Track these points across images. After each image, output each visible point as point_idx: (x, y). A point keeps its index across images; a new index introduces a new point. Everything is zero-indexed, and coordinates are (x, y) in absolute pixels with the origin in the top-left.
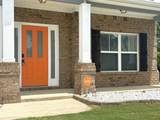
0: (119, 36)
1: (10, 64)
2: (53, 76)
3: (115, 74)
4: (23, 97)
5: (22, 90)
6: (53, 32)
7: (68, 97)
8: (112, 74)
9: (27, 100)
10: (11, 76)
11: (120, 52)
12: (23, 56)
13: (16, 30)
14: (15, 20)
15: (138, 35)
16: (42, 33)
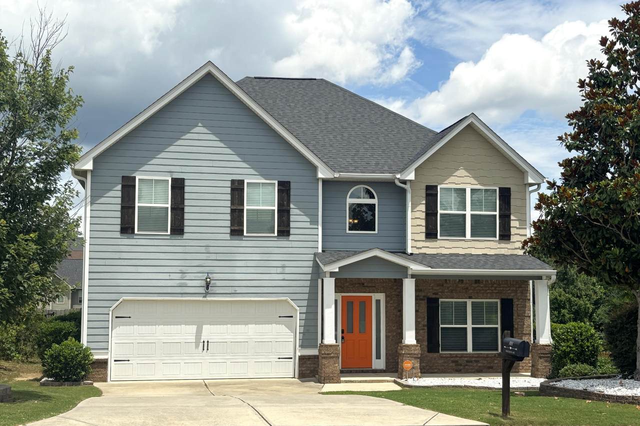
0: (469, 303)
1: (331, 346)
2: (378, 357)
3: (462, 356)
4: (342, 379)
5: (342, 372)
6: (378, 302)
7: (388, 381)
8: (456, 356)
9: (346, 382)
10: (333, 357)
11: (469, 326)
12: (343, 332)
13: (336, 301)
14: (336, 292)
15: (499, 301)
16: (365, 304)
